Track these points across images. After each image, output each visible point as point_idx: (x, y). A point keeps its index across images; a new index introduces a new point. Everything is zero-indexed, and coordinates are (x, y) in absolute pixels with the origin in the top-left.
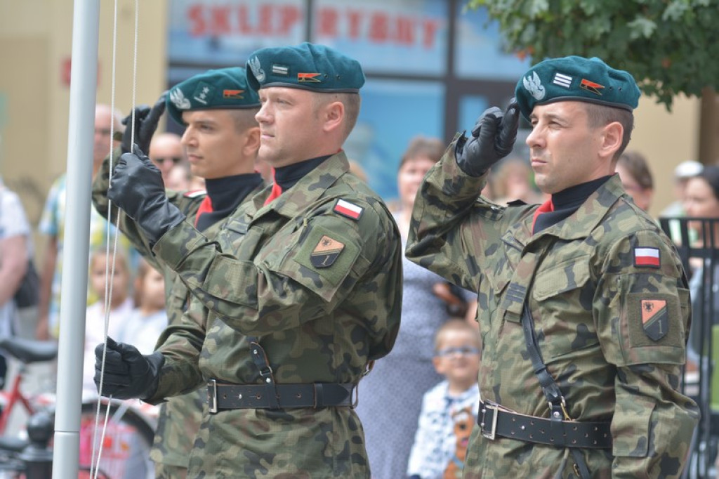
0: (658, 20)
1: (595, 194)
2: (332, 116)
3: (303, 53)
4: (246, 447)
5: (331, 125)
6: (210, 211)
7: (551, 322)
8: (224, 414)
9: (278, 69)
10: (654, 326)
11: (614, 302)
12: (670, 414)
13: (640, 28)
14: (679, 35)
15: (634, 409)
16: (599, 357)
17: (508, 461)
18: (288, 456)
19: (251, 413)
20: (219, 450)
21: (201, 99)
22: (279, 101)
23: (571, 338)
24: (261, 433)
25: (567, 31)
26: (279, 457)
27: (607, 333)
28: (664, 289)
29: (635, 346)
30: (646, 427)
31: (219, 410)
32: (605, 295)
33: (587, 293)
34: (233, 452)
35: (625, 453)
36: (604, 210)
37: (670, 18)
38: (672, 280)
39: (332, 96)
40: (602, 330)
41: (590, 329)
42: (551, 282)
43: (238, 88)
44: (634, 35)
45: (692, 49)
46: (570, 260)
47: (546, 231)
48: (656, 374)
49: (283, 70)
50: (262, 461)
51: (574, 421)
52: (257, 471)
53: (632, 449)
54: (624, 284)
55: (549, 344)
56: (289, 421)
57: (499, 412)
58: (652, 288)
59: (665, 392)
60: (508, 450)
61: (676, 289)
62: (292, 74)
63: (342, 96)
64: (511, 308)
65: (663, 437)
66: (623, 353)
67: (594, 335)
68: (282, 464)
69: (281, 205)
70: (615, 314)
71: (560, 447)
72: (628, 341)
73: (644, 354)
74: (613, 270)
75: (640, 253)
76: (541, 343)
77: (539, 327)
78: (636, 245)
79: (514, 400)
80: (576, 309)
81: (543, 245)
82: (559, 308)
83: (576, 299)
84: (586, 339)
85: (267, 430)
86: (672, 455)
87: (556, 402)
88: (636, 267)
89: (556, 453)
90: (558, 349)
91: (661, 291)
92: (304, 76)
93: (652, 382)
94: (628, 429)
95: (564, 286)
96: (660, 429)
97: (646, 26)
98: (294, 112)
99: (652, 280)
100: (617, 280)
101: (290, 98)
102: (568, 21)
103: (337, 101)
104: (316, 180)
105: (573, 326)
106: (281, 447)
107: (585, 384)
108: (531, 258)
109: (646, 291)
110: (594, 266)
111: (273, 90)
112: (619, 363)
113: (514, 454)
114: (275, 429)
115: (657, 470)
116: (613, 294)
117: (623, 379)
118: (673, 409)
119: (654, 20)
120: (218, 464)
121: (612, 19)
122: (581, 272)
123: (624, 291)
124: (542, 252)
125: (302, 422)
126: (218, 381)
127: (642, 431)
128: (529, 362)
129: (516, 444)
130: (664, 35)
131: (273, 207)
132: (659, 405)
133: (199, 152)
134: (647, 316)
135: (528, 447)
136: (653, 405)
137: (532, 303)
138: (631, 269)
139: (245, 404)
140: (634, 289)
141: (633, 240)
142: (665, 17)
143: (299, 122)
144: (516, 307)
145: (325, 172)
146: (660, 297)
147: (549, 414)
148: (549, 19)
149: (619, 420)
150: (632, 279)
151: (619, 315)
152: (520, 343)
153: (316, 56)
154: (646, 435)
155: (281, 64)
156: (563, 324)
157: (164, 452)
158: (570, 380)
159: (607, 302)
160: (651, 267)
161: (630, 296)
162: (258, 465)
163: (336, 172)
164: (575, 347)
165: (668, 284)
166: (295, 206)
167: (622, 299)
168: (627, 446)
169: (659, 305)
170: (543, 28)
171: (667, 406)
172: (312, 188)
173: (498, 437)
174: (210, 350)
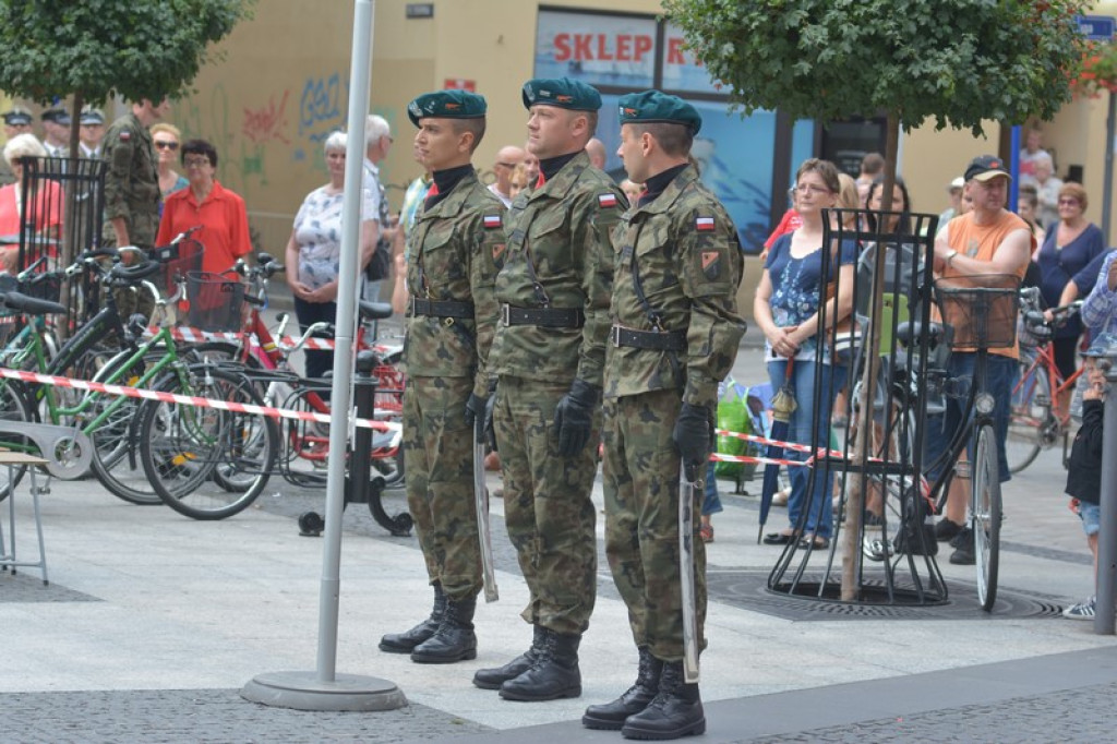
0: (813, 62)
1: (674, 181)
2: (579, 126)
3: (561, 83)
4: (529, 351)
5: (578, 132)
6: (437, 193)
7: (647, 270)
8: (514, 328)
9: (543, 93)
10: (711, 269)
11: (684, 256)
12: (723, 327)
13: (801, 69)
14: (832, 73)
15: (701, 324)
16: (680, 291)
17: (626, 360)
18: (558, 359)
19: (533, 328)
20: (510, 351)
21: (430, 109)
22: (543, 114)
23: (661, 279)
24: (539, 342)
25: (750, 69)
26: (552, 359)
27: (682, 276)
28: (718, 244)
29: (699, 284)
30: (707, 336)
31: (511, 324)
32: (679, 251)
33: (668, 249)
34: (520, 354)
35: (696, 353)
36: (678, 192)
37: (822, 60)
38: (724, 237)
39: (579, 113)
40: (679, 273)
41: (673, 272)
42: (647, 243)
43: (455, 102)
44: (797, 74)
45: (842, 83)
46: (657, 229)
47: (641, 209)
48: (714, 302)
49: (547, 94)
50: (541, 361)
51: (667, 332)
52: (537, 368)
53: (699, 351)
54: (691, 243)
55: (647, 284)
56: (559, 335)
57: (621, 329)
58: (710, 244)
59: (721, 313)
60: (626, 353)
61: (727, 243)
62: (553, 97)
63: (586, 113)
64: (624, 262)
65: (719, 342)
66: (692, 289)
67: (675, 277)
68: (554, 364)
69: (550, 190)
70: (686, 264)
71: (658, 350)
72: (694, 281)
73: (705, 289)
74: (683, 233)
75: (700, 221)
76: (644, 284)
77: (642, 274)
78: (698, 217)
79: (628, 321)
80: (662, 260)
81: (641, 219)
82: (651, 260)
83: (661, 253)
84: (671, 280)
85: (544, 340)
86: (725, 354)
87: (654, 320)
88: (698, 231)
89: (657, 354)
90: (653, 288)
91: (715, 246)
92: (560, 98)
93: (712, 307)
94: (697, 337)
95: (653, 246)
96: (717, 337)
97: (805, 67)
98: (553, 122)
99: (709, 239)
100: (686, 240)
101: (551, 112)
102: (750, 61)
103: (583, 116)
104: (571, 170)
105: (661, 271)
106: (554, 351)
107: (672, 310)
108: (635, 226)
109: (705, 247)
110: (670, 230)
111: (539, 107)
112: (690, 295)
113: (630, 356)
114: (549, 340)
115: (716, 365)
116: (684, 250)
117: (695, 305)
118: (726, 324)
119: (811, 63)
120: (509, 361)
121: (783, 60)
122: (663, 235)
123: (691, 248)
124: (641, 223)
125: (567, 335)
126: (511, 305)
127: (705, 338)
128: (636, 297)
129: (631, 350)
130: (819, 74)
131: (544, 192)
132: (717, 322)
133: (428, 147)
134: (706, 264)
135: (638, 350)
136: (713, 321)
137: (637, 259)
138: (694, 233)
139: (530, 321)
140: (697, 245)
141: (696, 213)
142: (819, 60)
143: (556, 129)
144: (627, 261)
145: (576, 164)
146: (715, 250)
147: (651, 328)
148: (736, 59)
149: (692, 331)
150: (696, 239)
151: (688, 264)
152: (630, 285)
153: (570, 85)
154: (707, 341)
155: (545, 90)
156: (655, 271)
157: (408, 365)
158: (662, 308)
159: (681, 255)
160: (708, 230)
161: (695, 251)
162: (537, 363)
163: (583, 163)
164: (664, 285)
165: (721, 241)
166: (559, 190)
167: (689, 253)
168: (696, 348)
169: (714, 255)
170: (734, 66)
171: (723, 322)
172: (569, 175)
173: (621, 345)
174: (503, 285)
